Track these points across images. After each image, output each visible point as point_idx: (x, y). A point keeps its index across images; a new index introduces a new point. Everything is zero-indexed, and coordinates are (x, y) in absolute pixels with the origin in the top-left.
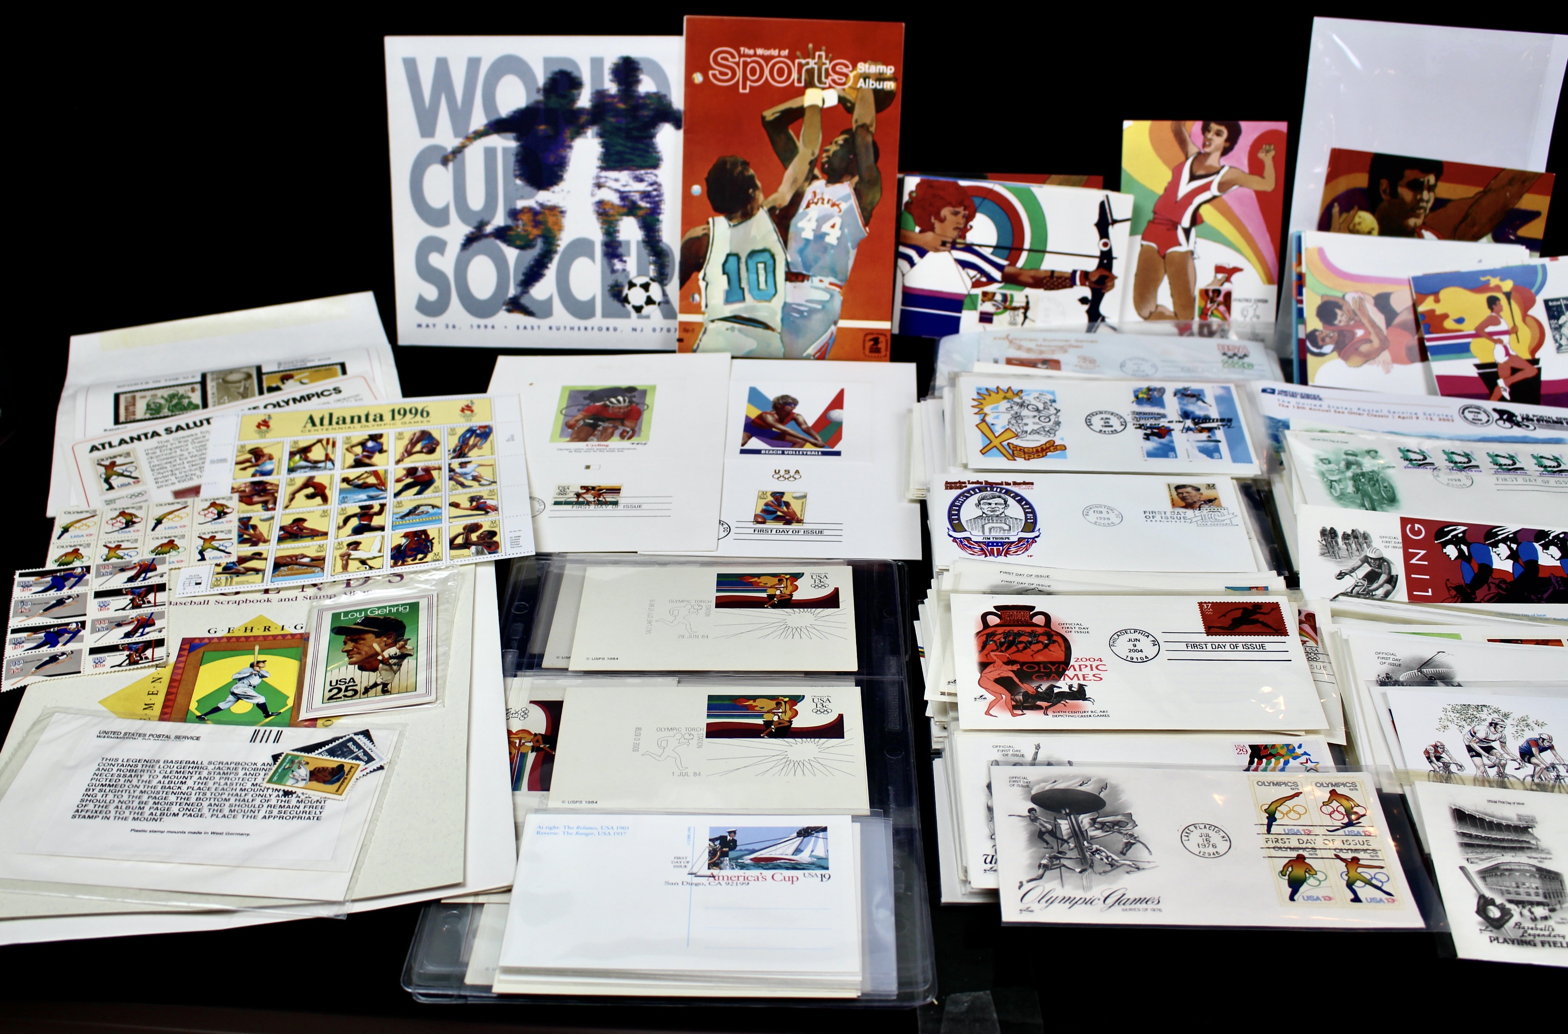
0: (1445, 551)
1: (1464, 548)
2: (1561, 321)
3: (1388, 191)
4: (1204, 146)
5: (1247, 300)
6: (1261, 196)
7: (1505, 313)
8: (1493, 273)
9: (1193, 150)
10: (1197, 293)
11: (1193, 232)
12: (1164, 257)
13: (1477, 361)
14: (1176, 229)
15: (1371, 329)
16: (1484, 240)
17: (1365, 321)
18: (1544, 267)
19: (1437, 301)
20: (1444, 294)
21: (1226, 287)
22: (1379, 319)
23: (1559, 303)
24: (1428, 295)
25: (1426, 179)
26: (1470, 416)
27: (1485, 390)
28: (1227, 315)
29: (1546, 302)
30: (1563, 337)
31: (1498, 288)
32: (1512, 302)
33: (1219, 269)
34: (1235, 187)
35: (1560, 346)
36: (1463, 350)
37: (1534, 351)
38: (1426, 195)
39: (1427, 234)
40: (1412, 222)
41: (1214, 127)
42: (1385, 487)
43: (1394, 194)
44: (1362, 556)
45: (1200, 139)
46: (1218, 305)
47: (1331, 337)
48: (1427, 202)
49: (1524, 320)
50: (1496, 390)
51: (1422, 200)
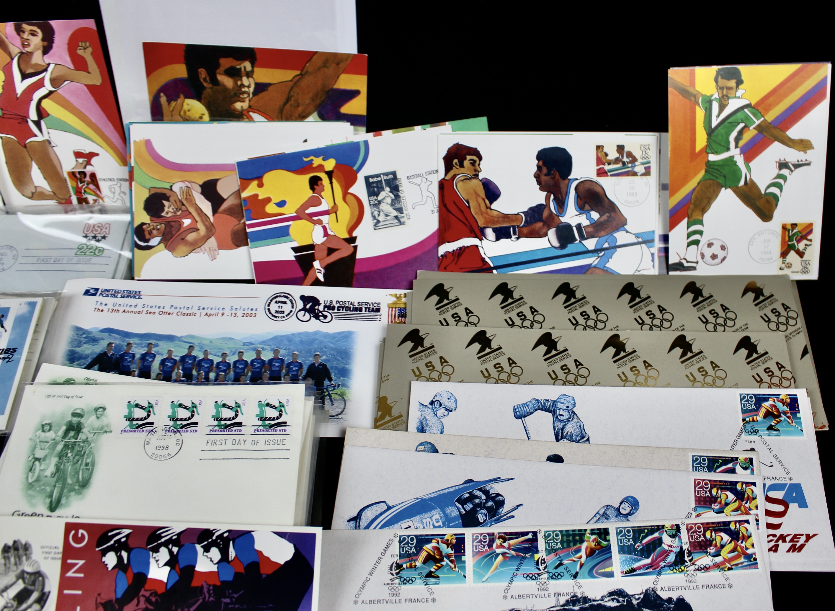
0: (104, 559)
1: (124, 554)
2: (380, 198)
3: (208, 78)
4: (24, 46)
5: (110, 180)
6: (91, 88)
7: (327, 193)
8: (317, 153)
9: (15, 50)
10: (66, 175)
11: (43, 123)
12: (25, 146)
13: (295, 244)
14: (27, 122)
15: (197, 218)
16: (310, 118)
17: (192, 210)
18: (366, 143)
19: (261, 185)
20: (268, 178)
21: (89, 169)
22: (206, 207)
23: (379, 179)
24: (253, 179)
25: (242, 66)
26: (274, 307)
27: (299, 273)
28: (98, 192)
29: (367, 178)
30: (382, 213)
31: (321, 168)
32: (334, 180)
33: (78, 155)
34: (67, 82)
35: (378, 222)
36: (284, 233)
37: (351, 230)
38: (245, 81)
39: (255, 116)
40: (238, 106)
41: (27, 27)
42: (87, 465)
43: (215, 81)
44: (19, 571)
45: (17, 40)
46: (88, 184)
47: (158, 230)
48: (249, 87)
49: (344, 199)
50: (311, 273)
51: (243, 86)
